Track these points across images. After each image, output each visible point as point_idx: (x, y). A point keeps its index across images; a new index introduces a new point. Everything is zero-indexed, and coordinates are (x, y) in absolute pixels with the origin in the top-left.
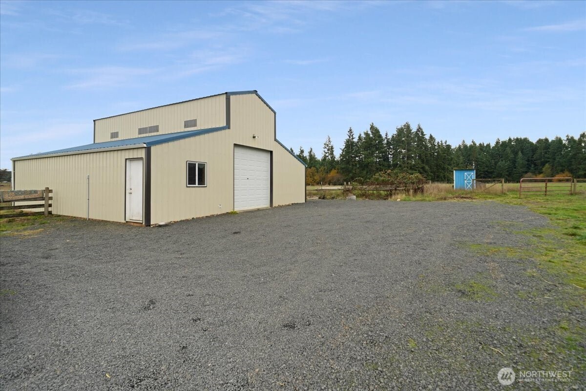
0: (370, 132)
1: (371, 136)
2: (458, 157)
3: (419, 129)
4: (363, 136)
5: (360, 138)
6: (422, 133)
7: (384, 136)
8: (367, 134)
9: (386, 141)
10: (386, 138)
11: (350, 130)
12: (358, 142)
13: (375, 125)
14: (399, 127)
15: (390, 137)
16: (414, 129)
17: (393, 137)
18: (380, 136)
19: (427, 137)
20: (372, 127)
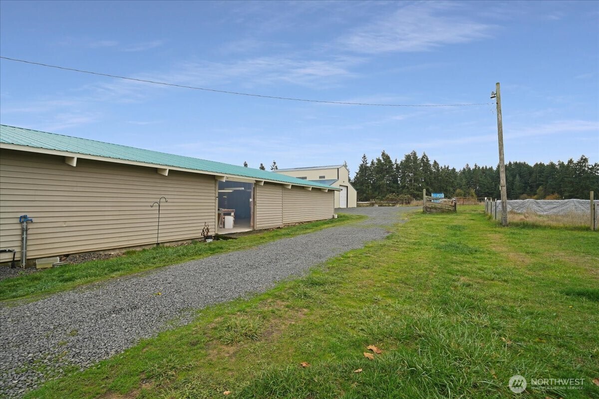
0: (381, 158)
1: (383, 161)
2: (461, 179)
3: (425, 156)
4: (376, 161)
5: (373, 163)
6: (427, 159)
7: (394, 162)
8: (379, 160)
9: (395, 166)
10: (396, 163)
11: (364, 156)
12: (371, 167)
13: (386, 153)
14: (407, 154)
15: (399, 162)
16: (420, 156)
17: (402, 162)
18: (390, 162)
19: (432, 163)
20: (383, 154)
